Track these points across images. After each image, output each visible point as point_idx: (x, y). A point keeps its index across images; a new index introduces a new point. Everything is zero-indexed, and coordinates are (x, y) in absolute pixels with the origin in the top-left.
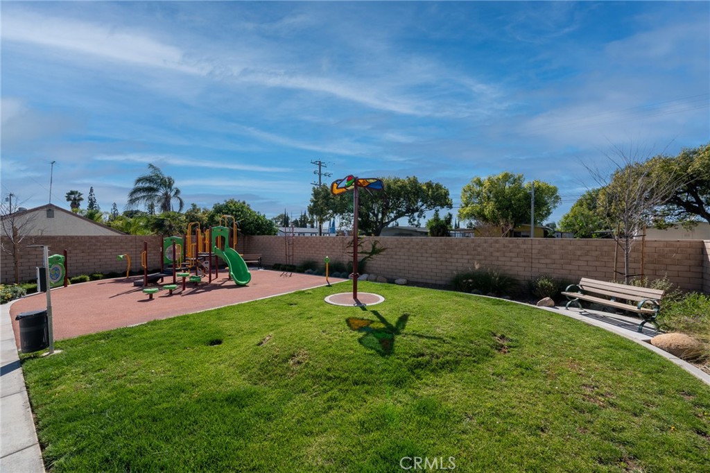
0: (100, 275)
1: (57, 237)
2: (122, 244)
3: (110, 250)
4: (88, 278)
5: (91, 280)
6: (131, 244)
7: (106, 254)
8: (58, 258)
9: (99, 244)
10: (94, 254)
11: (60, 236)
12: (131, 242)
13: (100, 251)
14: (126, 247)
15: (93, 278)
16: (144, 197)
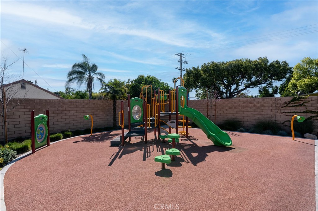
0: (70, 133)
1: (35, 100)
2: (80, 107)
3: (73, 112)
4: (61, 135)
5: (64, 138)
6: (87, 106)
7: (69, 114)
8: (43, 118)
9: (65, 106)
10: (61, 115)
11: (37, 99)
12: (87, 105)
13: (65, 112)
14: (83, 109)
15: (66, 136)
16: (76, 77)
